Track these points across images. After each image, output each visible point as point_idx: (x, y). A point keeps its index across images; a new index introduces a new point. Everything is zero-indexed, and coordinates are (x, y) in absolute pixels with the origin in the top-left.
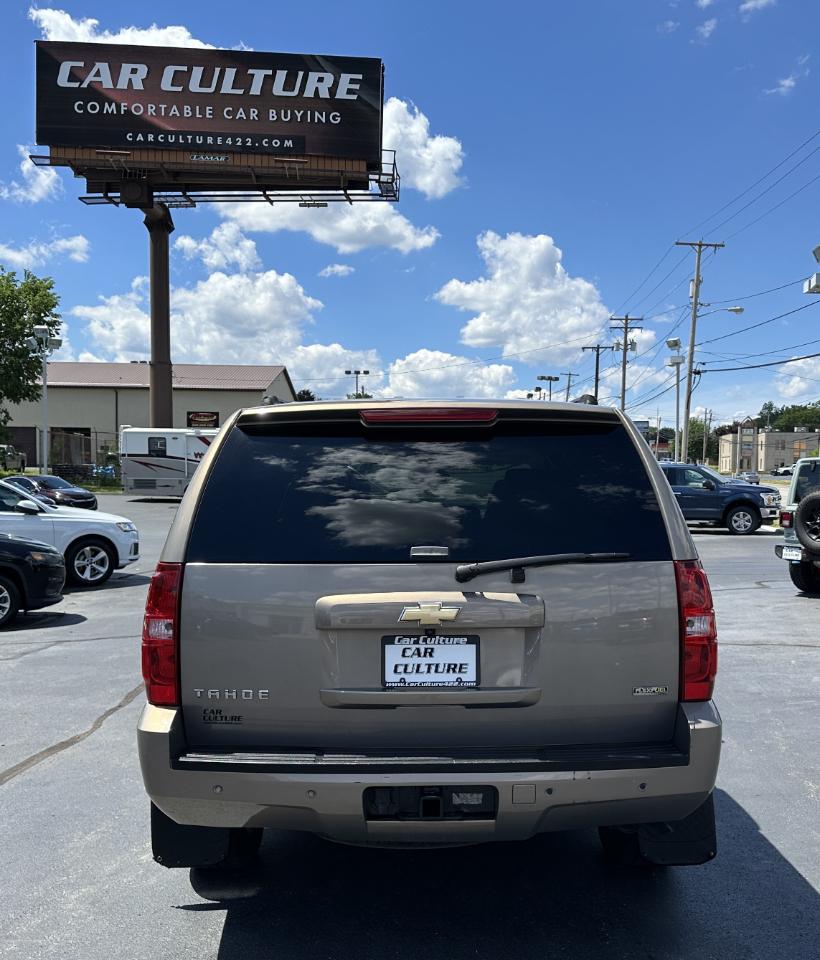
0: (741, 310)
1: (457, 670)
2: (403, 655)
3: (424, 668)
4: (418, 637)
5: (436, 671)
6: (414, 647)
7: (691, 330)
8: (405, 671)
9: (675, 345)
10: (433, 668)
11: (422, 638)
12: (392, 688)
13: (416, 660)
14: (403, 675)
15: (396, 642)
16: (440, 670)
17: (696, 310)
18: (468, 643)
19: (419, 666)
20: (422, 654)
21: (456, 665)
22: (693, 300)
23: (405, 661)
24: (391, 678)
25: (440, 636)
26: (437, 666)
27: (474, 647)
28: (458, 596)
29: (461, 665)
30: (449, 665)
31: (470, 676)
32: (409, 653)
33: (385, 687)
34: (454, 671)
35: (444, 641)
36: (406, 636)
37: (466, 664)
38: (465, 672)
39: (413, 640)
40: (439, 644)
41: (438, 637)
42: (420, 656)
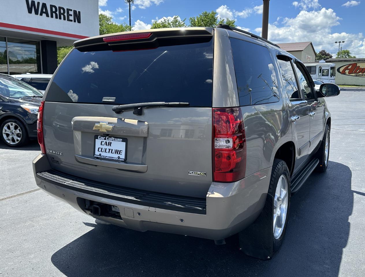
1: (119, 153)
2: (101, 144)
3: (107, 151)
5: (111, 152)
6: (105, 141)
8: (101, 151)
10: (111, 151)
11: (107, 137)
12: (96, 158)
13: (105, 147)
14: (100, 153)
15: (99, 138)
16: (113, 152)
18: (122, 141)
19: (106, 149)
21: (118, 151)
24: (97, 153)
25: (113, 137)
26: (112, 150)
27: (125, 143)
29: (120, 151)
30: (116, 150)
31: (123, 156)
32: (103, 143)
34: (117, 153)
35: (114, 139)
36: (102, 136)
37: (122, 151)
38: (121, 154)
39: (104, 138)
40: (112, 140)
41: (112, 137)
42: (106, 145)
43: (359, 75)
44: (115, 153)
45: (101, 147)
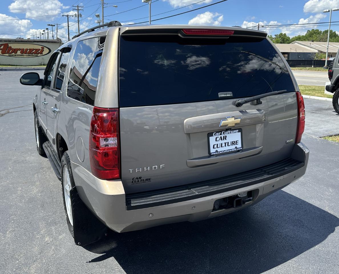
0: (117, 6)
1: (235, 144)
2: (216, 140)
3: (223, 145)
4: (221, 132)
5: (228, 145)
6: (220, 136)
7: (102, 12)
8: (217, 147)
9: (98, 16)
10: (227, 144)
11: (223, 132)
12: (213, 155)
13: (221, 142)
14: (217, 149)
15: (214, 135)
16: (229, 144)
17: (103, 5)
18: (238, 132)
19: (222, 144)
20: (223, 139)
21: (234, 142)
22: (102, 2)
23: (217, 143)
24: (212, 150)
26: (228, 143)
27: (240, 133)
28: (237, 113)
29: (236, 141)
30: (232, 142)
31: (239, 146)
32: (218, 139)
33: (210, 155)
34: (234, 144)
35: (230, 132)
36: (217, 132)
37: (238, 141)
38: (238, 144)
39: (219, 133)
40: (229, 134)
41: (228, 131)
42: (222, 140)
43: (12, 55)
44: (232, 145)
45: (216, 144)
